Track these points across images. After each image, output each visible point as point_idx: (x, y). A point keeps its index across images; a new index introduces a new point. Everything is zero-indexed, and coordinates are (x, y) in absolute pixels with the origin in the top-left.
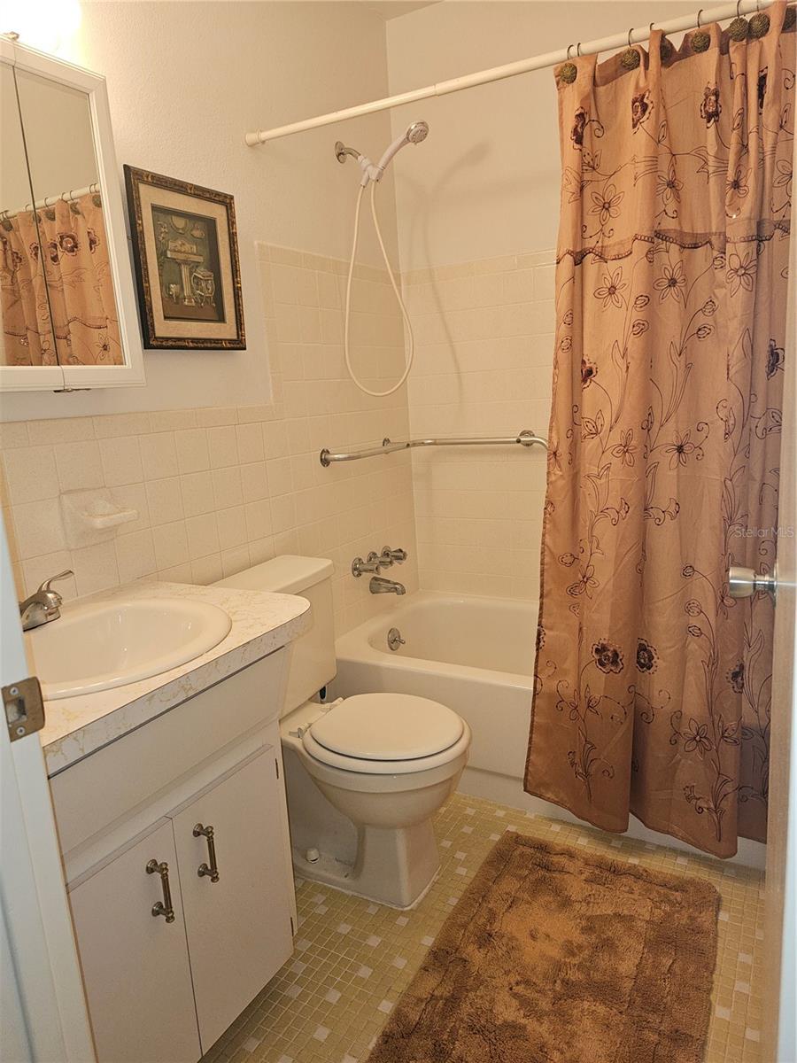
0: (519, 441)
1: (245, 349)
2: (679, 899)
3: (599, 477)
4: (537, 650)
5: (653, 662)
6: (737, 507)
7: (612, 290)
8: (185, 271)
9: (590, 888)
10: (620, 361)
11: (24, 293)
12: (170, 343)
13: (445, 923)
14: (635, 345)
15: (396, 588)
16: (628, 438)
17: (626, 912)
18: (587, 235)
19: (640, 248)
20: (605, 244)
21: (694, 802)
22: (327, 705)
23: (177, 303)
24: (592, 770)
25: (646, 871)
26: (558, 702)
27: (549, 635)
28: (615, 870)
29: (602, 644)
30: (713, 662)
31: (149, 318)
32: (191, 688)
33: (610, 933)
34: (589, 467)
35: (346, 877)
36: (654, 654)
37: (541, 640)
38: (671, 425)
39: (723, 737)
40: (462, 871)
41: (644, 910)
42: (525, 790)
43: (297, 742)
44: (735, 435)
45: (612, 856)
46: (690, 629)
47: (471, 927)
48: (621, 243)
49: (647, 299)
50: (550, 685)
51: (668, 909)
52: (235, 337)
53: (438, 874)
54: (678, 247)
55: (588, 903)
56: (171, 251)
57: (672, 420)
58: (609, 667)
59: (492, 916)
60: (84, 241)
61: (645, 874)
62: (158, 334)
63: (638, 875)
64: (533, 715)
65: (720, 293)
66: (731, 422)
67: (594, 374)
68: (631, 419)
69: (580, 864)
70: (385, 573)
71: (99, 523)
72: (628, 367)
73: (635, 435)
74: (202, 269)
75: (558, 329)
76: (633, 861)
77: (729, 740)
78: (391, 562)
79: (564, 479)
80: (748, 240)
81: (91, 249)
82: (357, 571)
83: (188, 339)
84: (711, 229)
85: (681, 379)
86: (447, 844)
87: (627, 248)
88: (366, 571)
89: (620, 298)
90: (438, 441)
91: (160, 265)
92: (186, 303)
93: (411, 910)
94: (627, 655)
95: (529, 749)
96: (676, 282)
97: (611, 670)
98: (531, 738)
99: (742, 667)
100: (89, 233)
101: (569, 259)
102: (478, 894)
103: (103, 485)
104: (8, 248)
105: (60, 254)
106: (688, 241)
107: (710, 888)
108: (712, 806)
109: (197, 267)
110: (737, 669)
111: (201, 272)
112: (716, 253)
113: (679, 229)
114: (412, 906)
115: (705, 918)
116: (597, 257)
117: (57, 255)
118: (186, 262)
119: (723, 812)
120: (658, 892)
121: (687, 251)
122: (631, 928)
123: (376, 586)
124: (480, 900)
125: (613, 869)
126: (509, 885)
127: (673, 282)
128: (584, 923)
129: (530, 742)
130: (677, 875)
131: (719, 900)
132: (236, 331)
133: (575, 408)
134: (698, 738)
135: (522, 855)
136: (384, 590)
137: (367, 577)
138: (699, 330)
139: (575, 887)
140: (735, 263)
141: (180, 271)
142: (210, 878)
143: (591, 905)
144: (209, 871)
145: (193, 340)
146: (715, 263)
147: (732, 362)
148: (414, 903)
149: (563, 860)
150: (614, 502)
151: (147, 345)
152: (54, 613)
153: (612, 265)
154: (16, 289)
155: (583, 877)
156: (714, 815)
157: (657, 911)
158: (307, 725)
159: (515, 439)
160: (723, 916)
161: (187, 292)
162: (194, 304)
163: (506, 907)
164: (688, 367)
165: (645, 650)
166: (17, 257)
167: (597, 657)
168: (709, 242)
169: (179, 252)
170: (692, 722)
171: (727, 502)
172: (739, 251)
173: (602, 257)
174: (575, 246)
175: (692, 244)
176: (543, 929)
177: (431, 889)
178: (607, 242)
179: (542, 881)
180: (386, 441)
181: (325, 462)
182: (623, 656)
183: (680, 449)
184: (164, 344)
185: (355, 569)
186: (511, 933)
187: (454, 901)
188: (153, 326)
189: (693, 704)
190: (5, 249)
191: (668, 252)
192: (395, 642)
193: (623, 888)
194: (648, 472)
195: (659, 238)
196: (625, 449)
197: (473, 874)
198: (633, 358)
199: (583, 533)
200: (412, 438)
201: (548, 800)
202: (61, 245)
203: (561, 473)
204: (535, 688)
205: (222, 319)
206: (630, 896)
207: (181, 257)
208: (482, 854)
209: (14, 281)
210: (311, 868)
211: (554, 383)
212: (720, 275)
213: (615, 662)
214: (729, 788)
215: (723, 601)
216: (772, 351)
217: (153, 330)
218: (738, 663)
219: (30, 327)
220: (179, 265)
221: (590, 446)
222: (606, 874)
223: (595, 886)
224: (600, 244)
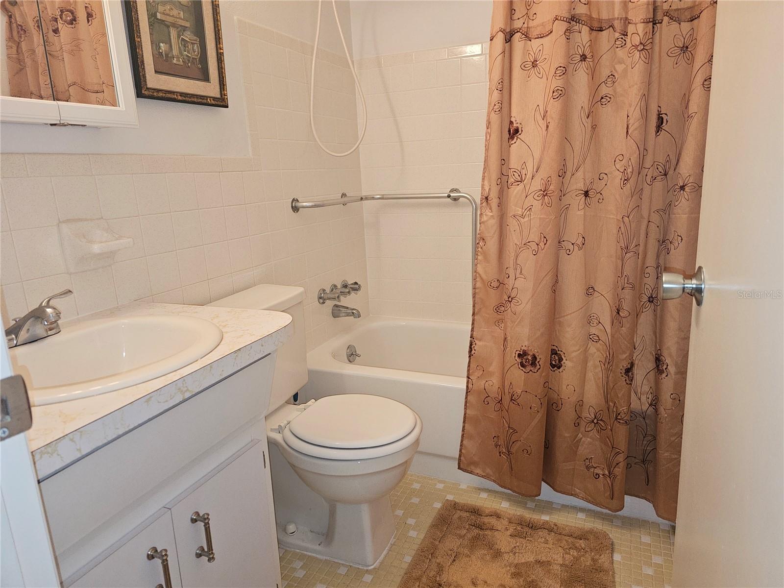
0: (449, 196)
1: (227, 107)
2: (583, 546)
3: (523, 216)
4: (470, 357)
5: (562, 363)
6: (632, 238)
7: (534, 64)
8: (173, 33)
9: (514, 541)
10: (541, 122)
11: (28, 62)
12: (161, 94)
13: (403, 577)
14: (555, 107)
15: (353, 313)
16: (548, 183)
17: (544, 559)
18: (515, 17)
19: (560, 28)
20: (530, 26)
21: (592, 470)
22: (302, 406)
23: (166, 61)
24: (513, 450)
25: (556, 525)
26: (486, 398)
27: (479, 345)
28: (532, 526)
29: (523, 350)
30: (609, 362)
31: (141, 70)
32: (188, 390)
33: (534, 577)
34: (514, 208)
35: (319, 545)
36: (563, 357)
37: (473, 349)
38: (580, 174)
39: (616, 419)
40: (413, 534)
41: (557, 556)
42: (459, 468)
43: (278, 437)
44: (632, 181)
45: (528, 515)
46: (591, 337)
47: (424, 579)
48: (543, 25)
49: (564, 69)
50: (480, 384)
51: (575, 554)
52: (219, 96)
53: (394, 538)
54: (588, 29)
55: (515, 554)
56: (160, 13)
57: (581, 169)
58: (529, 368)
59: (440, 569)
60: (82, 15)
61: (555, 528)
62: (149, 85)
63: (551, 529)
64: (465, 408)
65: (620, 68)
66: (630, 170)
67: (520, 132)
68: (548, 169)
69: (505, 522)
70: (345, 301)
71: (96, 248)
72: (547, 127)
73: (553, 182)
74: (189, 33)
75: (491, 94)
76: (545, 518)
77: (621, 421)
78: (349, 292)
79: (494, 219)
80: (646, 22)
81: (88, 22)
82: (322, 299)
83: (177, 92)
84: (614, 15)
85: (588, 137)
86: (399, 512)
87: (548, 29)
88: (329, 299)
89: (541, 70)
90: (385, 196)
91: (151, 25)
92: (175, 61)
93: (374, 568)
94: (543, 358)
95: (463, 435)
96: (586, 58)
97: (531, 370)
98: (464, 427)
99: (632, 364)
100: (86, 7)
101: (501, 36)
102: (427, 552)
103: (101, 217)
104: (13, 20)
105: (60, 26)
106: (596, 25)
107: (605, 535)
108: (607, 472)
109: (184, 31)
110: (629, 367)
111: (188, 36)
112: (617, 35)
113: (589, 14)
114: (375, 565)
115: (603, 559)
116: (524, 36)
117: (58, 28)
118: (174, 25)
119: (615, 477)
120: (567, 541)
121: (594, 33)
122: (549, 571)
123: (337, 312)
124: (430, 557)
125: (531, 525)
126: (452, 543)
127: (584, 58)
128: (513, 570)
129: (463, 430)
130: (580, 526)
131: (612, 544)
132: (219, 90)
133: (504, 161)
134: (595, 421)
135: (460, 518)
136: (344, 314)
137: (330, 304)
138: (602, 98)
139: (504, 541)
140: (636, 40)
141: (169, 33)
142: (207, 558)
143: (517, 554)
144: (207, 552)
145: (182, 94)
146: (617, 43)
147: (631, 122)
148: (377, 563)
149: (493, 521)
150: (534, 237)
151: (139, 94)
152: (54, 328)
153: (535, 43)
154: (21, 58)
155: (509, 533)
156: (608, 479)
157: (567, 556)
158: (286, 422)
159: (446, 195)
160: (617, 557)
161: (175, 52)
162: (182, 64)
163: (451, 561)
164: (594, 127)
165: (556, 354)
166: (22, 30)
167: (519, 360)
168: (612, 26)
169: (167, 15)
170: (591, 409)
171: (624, 235)
172: (638, 31)
173: (527, 37)
174: (506, 24)
175: (597, 28)
176: (481, 577)
177: (390, 550)
178: (531, 24)
179: (476, 538)
180: (344, 195)
181: (295, 209)
182: (540, 359)
183: (586, 194)
184: (155, 94)
185: (320, 298)
186: (456, 582)
187: (408, 559)
188: (145, 77)
189: (593, 396)
190: (11, 22)
191: (581, 33)
192: (352, 356)
193: (540, 540)
194: (562, 212)
195: (573, 21)
196: (545, 193)
197: (422, 536)
198: (552, 118)
199: (509, 261)
200: (364, 194)
201: (477, 475)
202: (61, 18)
203: (491, 214)
204: (467, 387)
205: (206, 78)
206: (546, 545)
207: (169, 19)
208: (428, 520)
209: (19, 51)
210: (291, 540)
211: (486, 140)
212: (621, 53)
213: (533, 364)
214: (621, 458)
215: (619, 313)
216: (659, 115)
217: (145, 81)
218: (630, 361)
219: (34, 92)
220: (168, 27)
221: (515, 191)
222: (526, 529)
223: (518, 539)
224: (525, 25)
